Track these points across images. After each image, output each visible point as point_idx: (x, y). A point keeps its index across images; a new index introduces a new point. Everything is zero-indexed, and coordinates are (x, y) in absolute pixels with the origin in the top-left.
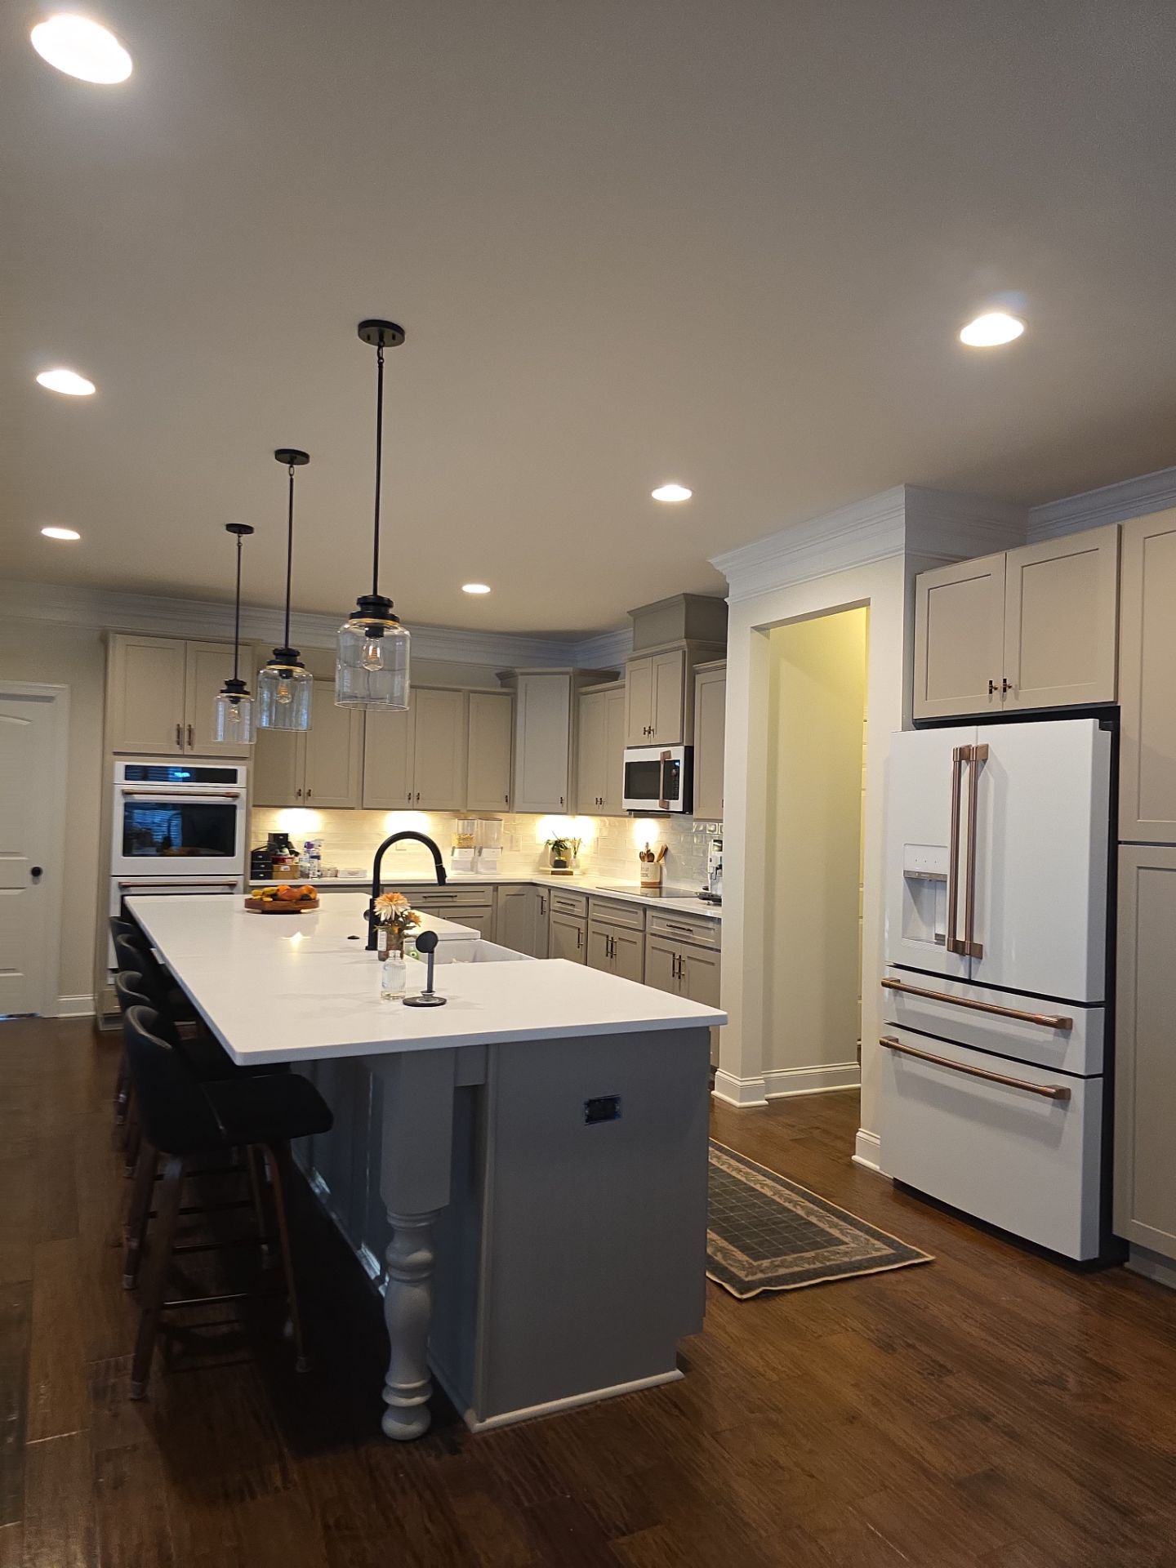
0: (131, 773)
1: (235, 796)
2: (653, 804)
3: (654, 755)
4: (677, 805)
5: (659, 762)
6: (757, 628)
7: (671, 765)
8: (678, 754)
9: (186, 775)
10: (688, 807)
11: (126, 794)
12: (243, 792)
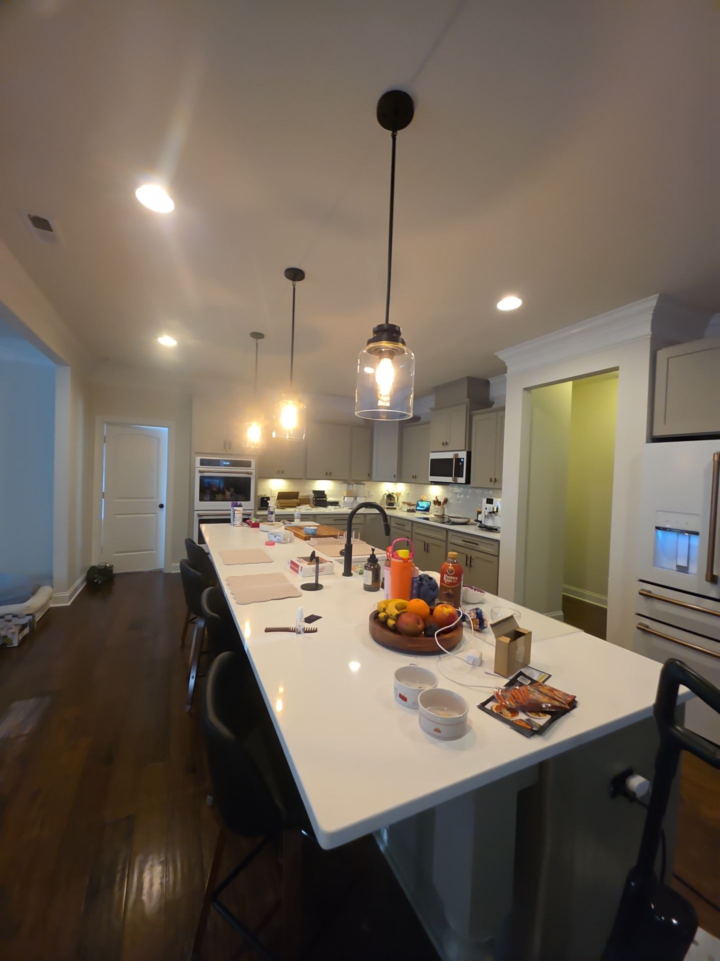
0: (203, 462)
1: (251, 474)
2: (449, 479)
3: (449, 455)
4: (462, 480)
5: (453, 459)
6: (526, 389)
7: (458, 460)
8: (463, 455)
9: (228, 463)
10: (468, 481)
11: (200, 472)
12: (253, 471)
